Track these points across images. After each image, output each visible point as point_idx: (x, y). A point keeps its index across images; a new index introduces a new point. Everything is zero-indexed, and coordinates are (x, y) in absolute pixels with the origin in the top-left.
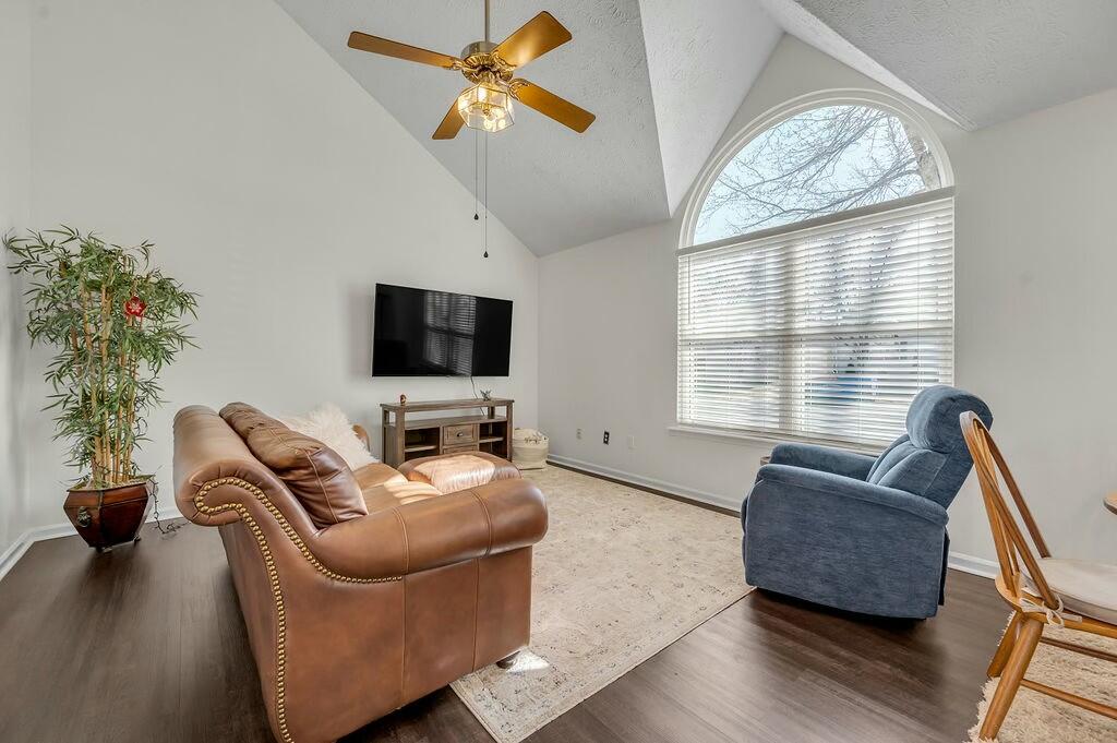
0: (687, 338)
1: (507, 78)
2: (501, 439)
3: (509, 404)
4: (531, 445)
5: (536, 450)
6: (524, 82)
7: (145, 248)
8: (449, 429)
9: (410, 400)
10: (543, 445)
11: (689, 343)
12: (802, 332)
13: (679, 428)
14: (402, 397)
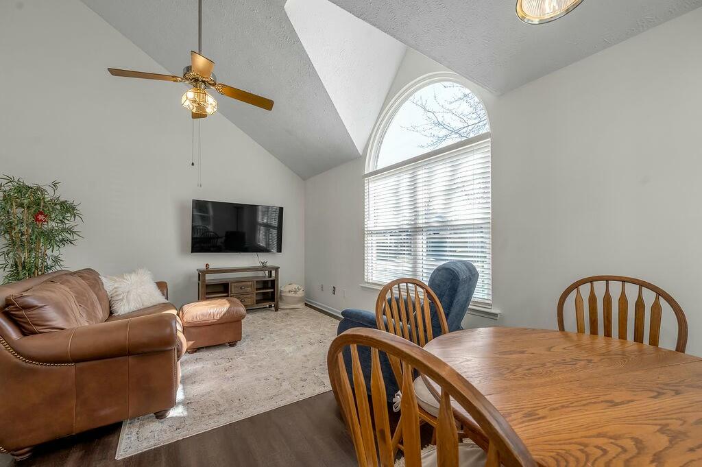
0: (370, 229)
1: (214, 85)
2: (272, 290)
3: (277, 269)
4: (292, 294)
5: (295, 297)
6: (223, 85)
7: (55, 185)
8: (235, 284)
9: (212, 267)
10: (300, 294)
11: (372, 233)
12: (421, 225)
13: (367, 285)
14: (207, 265)
